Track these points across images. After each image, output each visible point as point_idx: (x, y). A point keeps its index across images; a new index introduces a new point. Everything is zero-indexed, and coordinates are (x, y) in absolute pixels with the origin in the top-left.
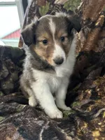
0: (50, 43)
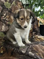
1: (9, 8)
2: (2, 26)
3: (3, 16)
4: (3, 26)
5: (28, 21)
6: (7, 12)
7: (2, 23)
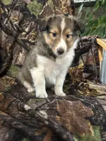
0: (58, 36)
1: (39, 16)
2: (19, 54)
3: (24, 33)
4: (21, 55)
5: (69, 39)
6: (33, 23)
7: (19, 46)
